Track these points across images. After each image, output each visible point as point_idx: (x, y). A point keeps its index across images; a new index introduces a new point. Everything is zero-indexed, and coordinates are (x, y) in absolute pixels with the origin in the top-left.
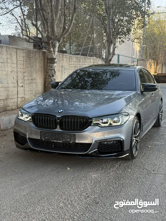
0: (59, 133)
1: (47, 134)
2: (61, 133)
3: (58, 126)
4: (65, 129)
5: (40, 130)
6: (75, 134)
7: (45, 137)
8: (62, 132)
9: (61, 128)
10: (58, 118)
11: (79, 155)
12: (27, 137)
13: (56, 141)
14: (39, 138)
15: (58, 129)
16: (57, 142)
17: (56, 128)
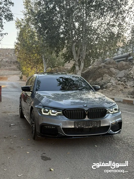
1: (80, 123)
2: (91, 121)
3: (87, 116)
4: (93, 118)
5: (74, 120)
6: (100, 121)
9: (89, 118)
10: (87, 111)
12: (61, 127)
14: (73, 127)
16: (88, 128)
17: (85, 117)
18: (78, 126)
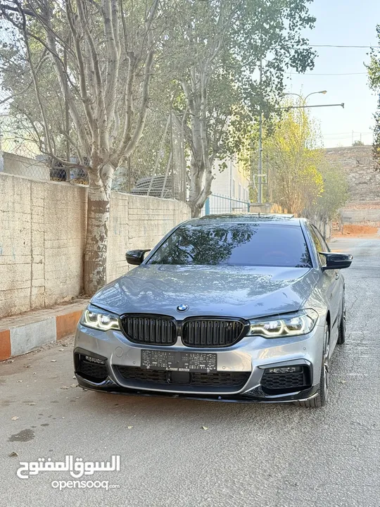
0: (182, 352)
1: (156, 356)
2: (187, 353)
3: (179, 338)
4: (193, 345)
5: (141, 346)
6: (216, 354)
7: (151, 361)
8: (188, 349)
9: (185, 343)
10: (179, 322)
11: (224, 397)
12: (111, 363)
13: (176, 369)
14: (138, 364)
15: (179, 345)
16: (178, 372)
17: (174, 342)
18: (151, 363)
